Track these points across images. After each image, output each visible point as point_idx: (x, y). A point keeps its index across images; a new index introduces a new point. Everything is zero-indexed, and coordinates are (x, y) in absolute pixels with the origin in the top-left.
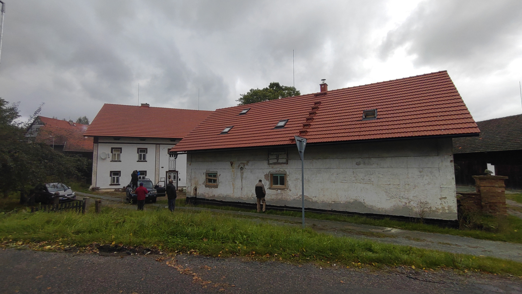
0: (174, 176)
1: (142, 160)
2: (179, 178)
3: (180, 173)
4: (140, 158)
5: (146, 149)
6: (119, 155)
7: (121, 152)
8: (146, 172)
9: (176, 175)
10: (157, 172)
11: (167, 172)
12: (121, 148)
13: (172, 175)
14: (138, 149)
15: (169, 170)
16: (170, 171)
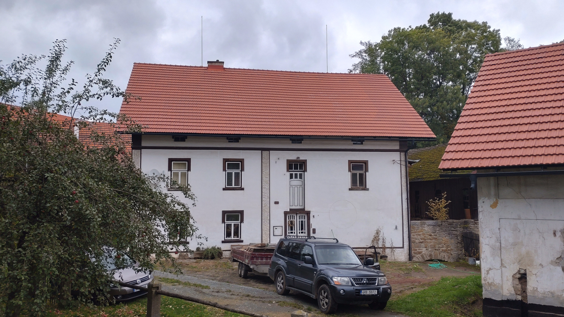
0: (302, 222)
1: (233, 186)
2: (313, 226)
3: (314, 216)
4: (229, 183)
5: (242, 161)
6: (184, 176)
7: (189, 169)
8: (242, 212)
9: (306, 220)
10: (266, 215)
11: (286, 213)
12: (189, 160)
13: (297, 220)
14: (225, 160)
15: (290, 209)
16: (293, 211)
